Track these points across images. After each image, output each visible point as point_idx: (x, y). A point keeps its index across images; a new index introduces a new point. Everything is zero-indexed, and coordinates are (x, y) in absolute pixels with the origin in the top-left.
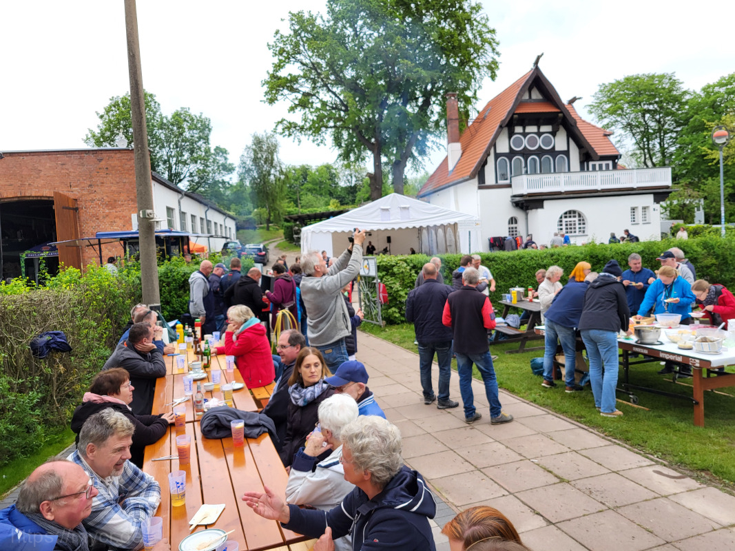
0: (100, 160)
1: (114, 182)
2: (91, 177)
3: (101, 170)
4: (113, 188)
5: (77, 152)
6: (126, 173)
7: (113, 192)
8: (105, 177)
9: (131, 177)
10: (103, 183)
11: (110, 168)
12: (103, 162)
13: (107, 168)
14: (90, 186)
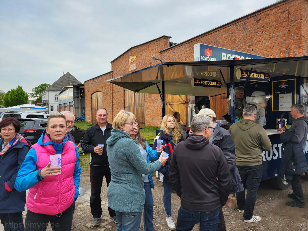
0: (258, 21)
1: (268, 38)
2: (251, 38)
3: (259, 30)
4: (267, 44)
5: (242, 20)
6: (280, 26)
7: (267, 47)
8: (261, 35)
9: (284, 29)
10: (259, 41)
11: (266, 26)
12: (260, 22)
13: (263, 27)
14: (249, 46)
